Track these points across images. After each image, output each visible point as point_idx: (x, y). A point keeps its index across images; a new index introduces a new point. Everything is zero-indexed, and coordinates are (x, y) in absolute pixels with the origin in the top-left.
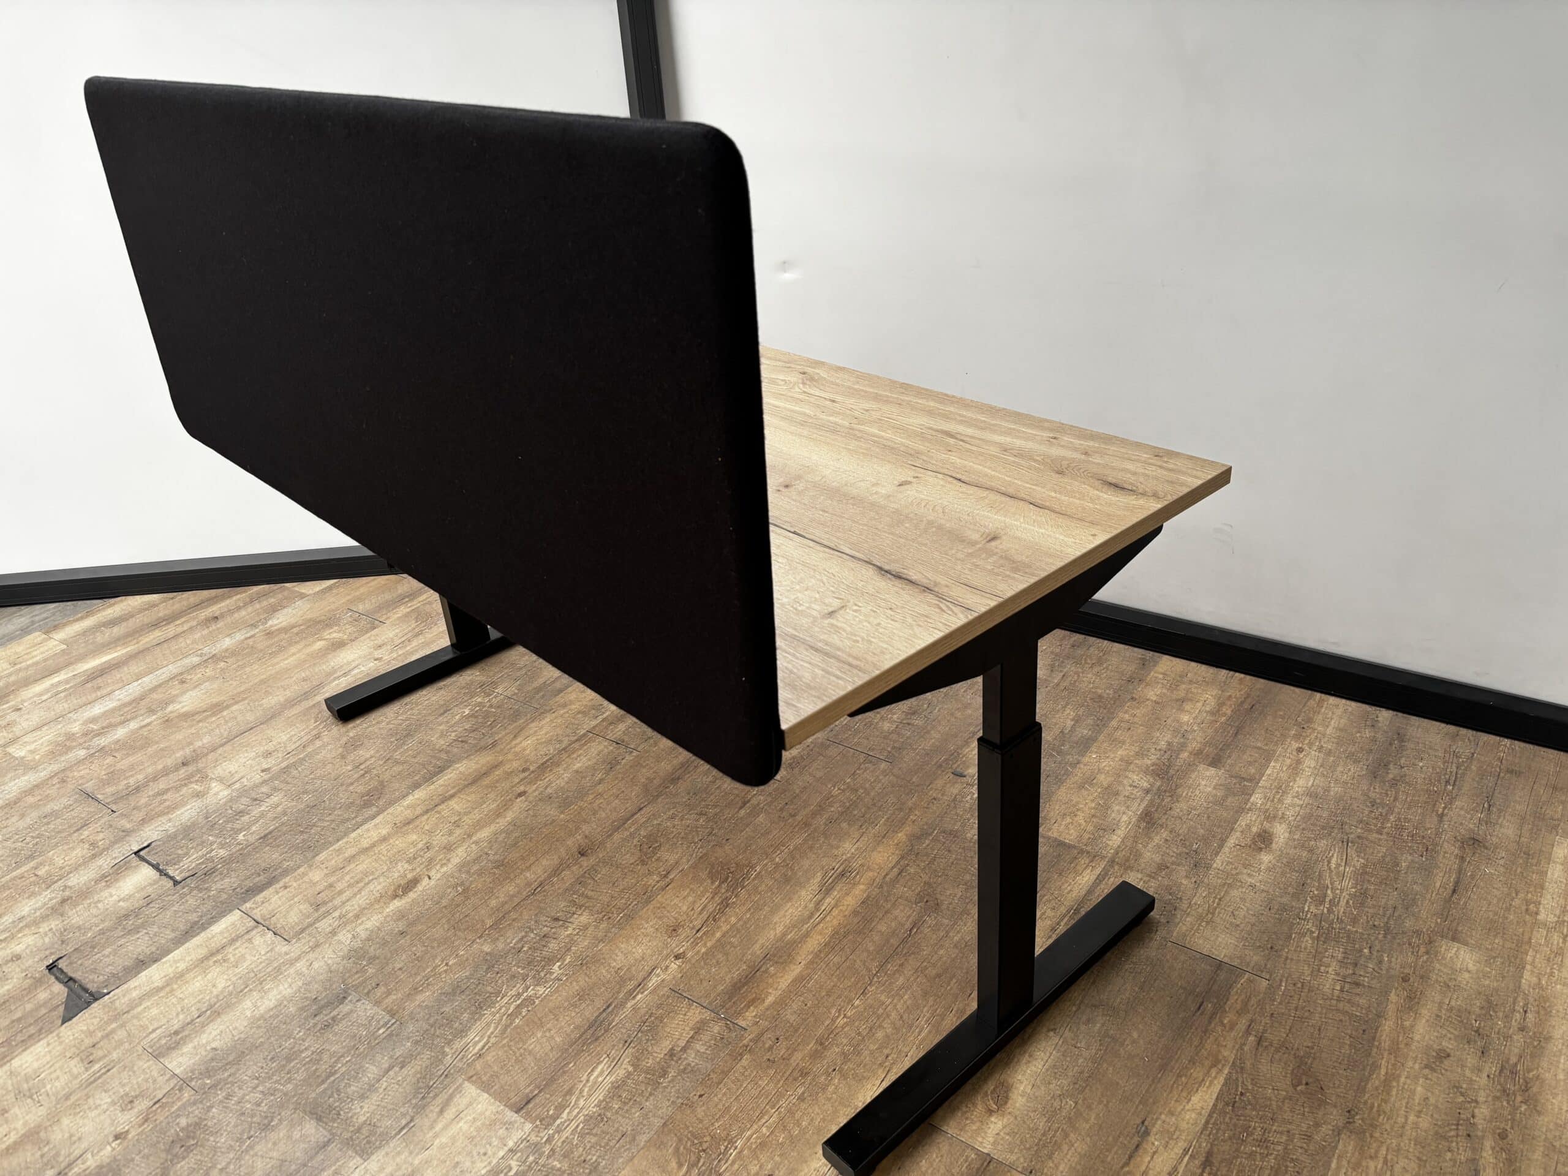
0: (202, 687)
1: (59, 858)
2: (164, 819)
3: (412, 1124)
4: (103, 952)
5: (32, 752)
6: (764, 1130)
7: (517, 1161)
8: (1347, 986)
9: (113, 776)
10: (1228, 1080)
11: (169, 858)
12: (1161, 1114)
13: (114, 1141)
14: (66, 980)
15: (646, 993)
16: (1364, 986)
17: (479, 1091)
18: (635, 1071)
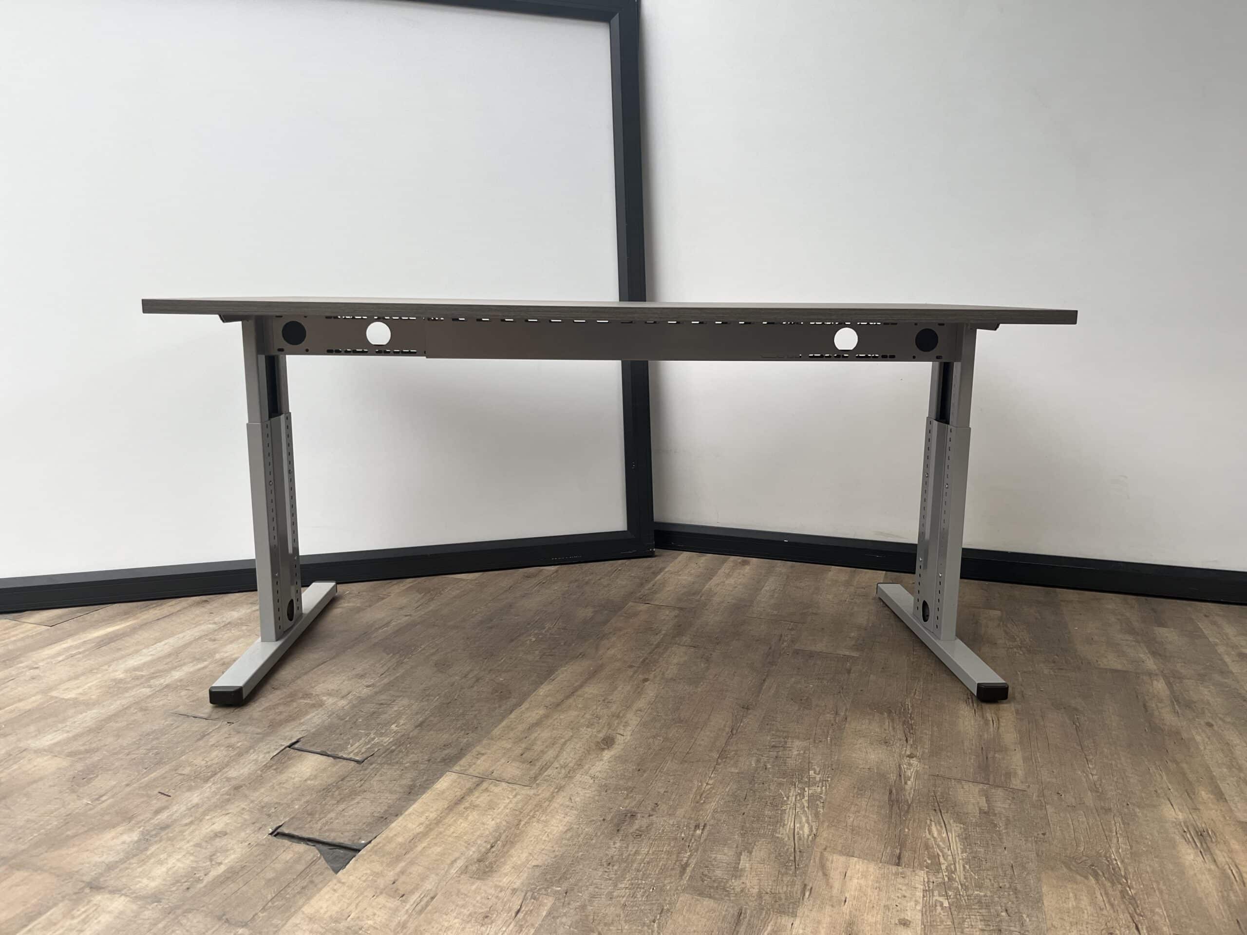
1: (196, 761)
4: (328, 817)
11: (331, 747)
14: (305, 841)
15: (912, 779)
17: (844, 857)
18: (967, 827)
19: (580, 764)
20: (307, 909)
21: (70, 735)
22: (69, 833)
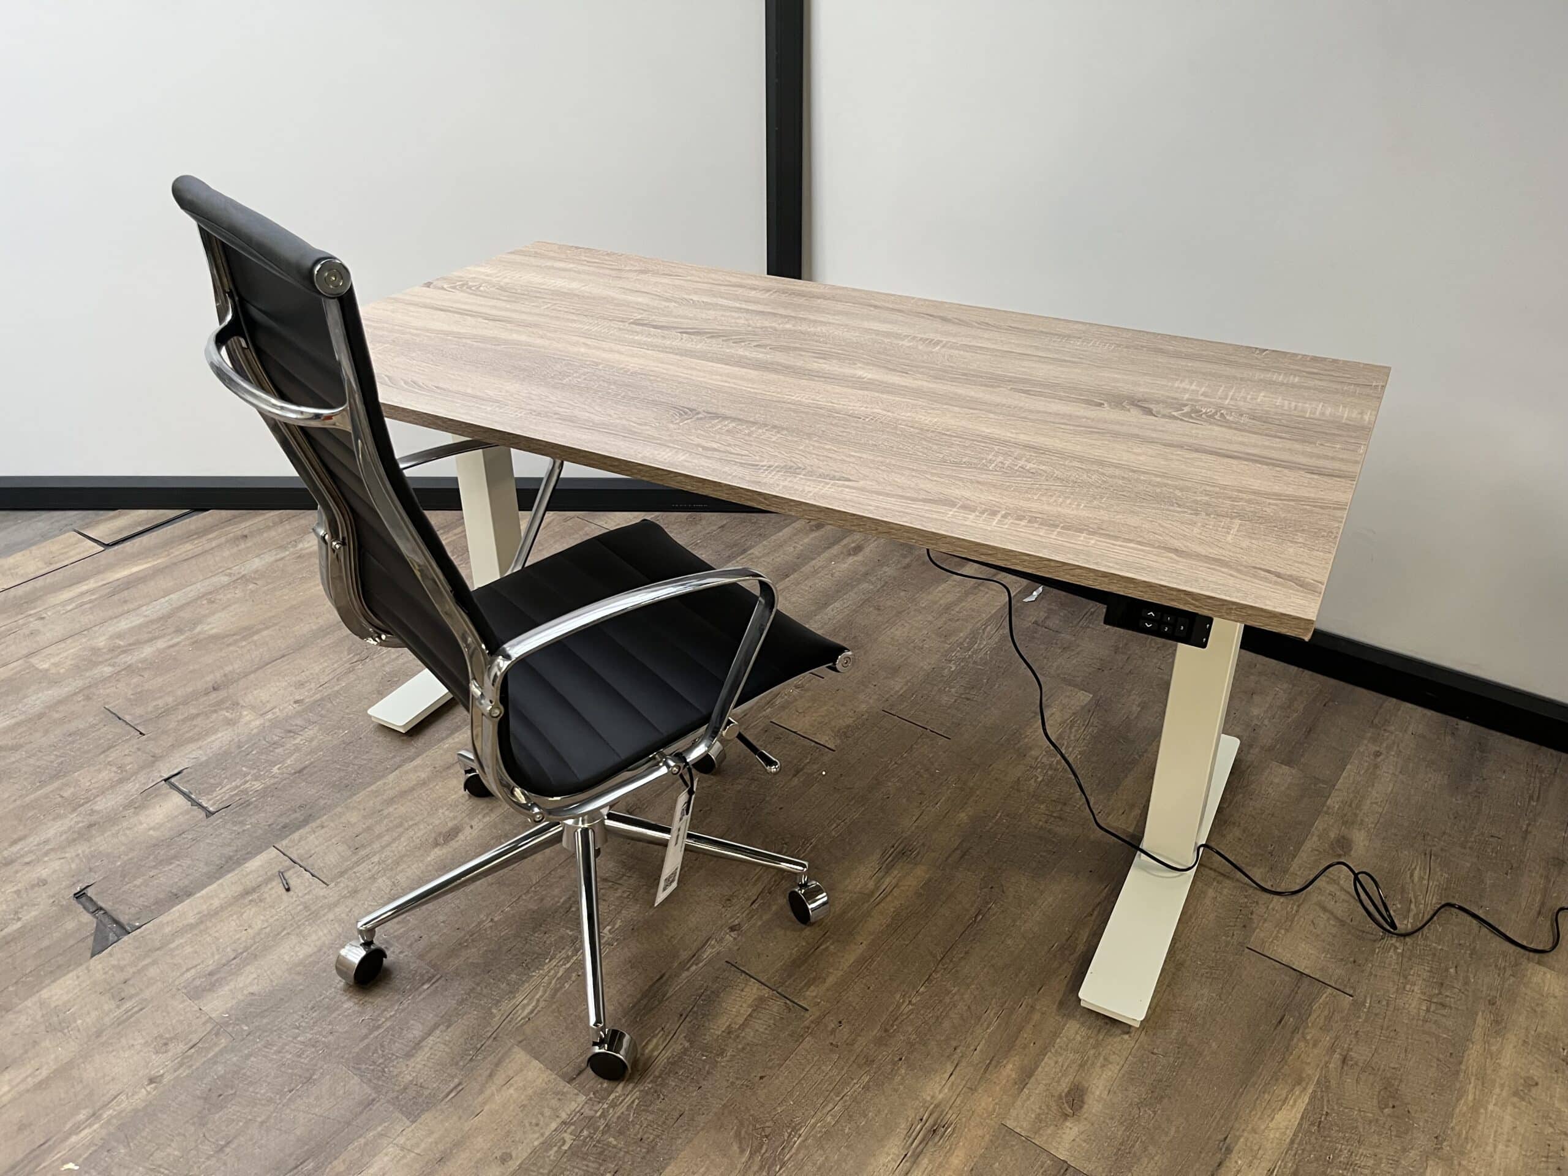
0: (231, 608)
1: (86, 779)
2: (193, 746)
3: (460, 1088)
4: (135, 882)
5: (55, 665)
6: (829, 1119)
7: (571, 1134)
8: (1433, 1008)
9: (140, 697)
10: (1313, 1097)
11: (202, 787)
12: (1243, 1130)
13: (149, 1084)
14: (94, 909)
15: (701, 965)
16: (1451, 1008)
17: (528, 1057)
18: (691, 1047)
19: (397, 863)
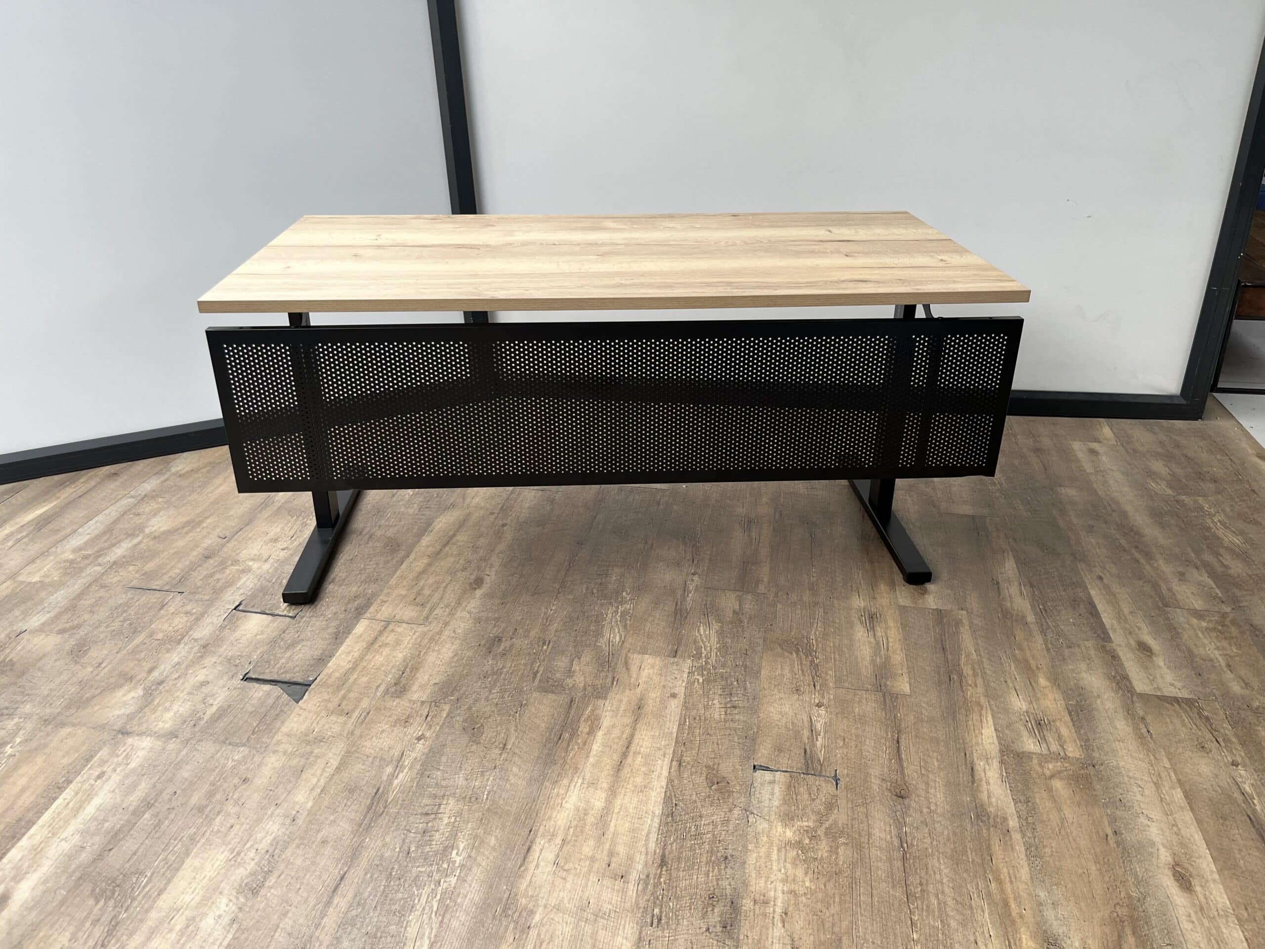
0: (161, 513)
1: (165, 626)
2: (234, 588)
3: (616, 679)
4: (281, 662)
5: (44, 577)
6: (819, 629)
7: (698, 675)
8: (1033, 512)
9: (150, 576)
10: (1014, 557)
12: (997, 575)
13: (419, 741)
14: (269, 682)
15: (692, 593)
17: (641, 655)
18: (723, 625)
19: (459, 603)
20: (284, 729)
21: (52, 614)
22: (87, 695)
